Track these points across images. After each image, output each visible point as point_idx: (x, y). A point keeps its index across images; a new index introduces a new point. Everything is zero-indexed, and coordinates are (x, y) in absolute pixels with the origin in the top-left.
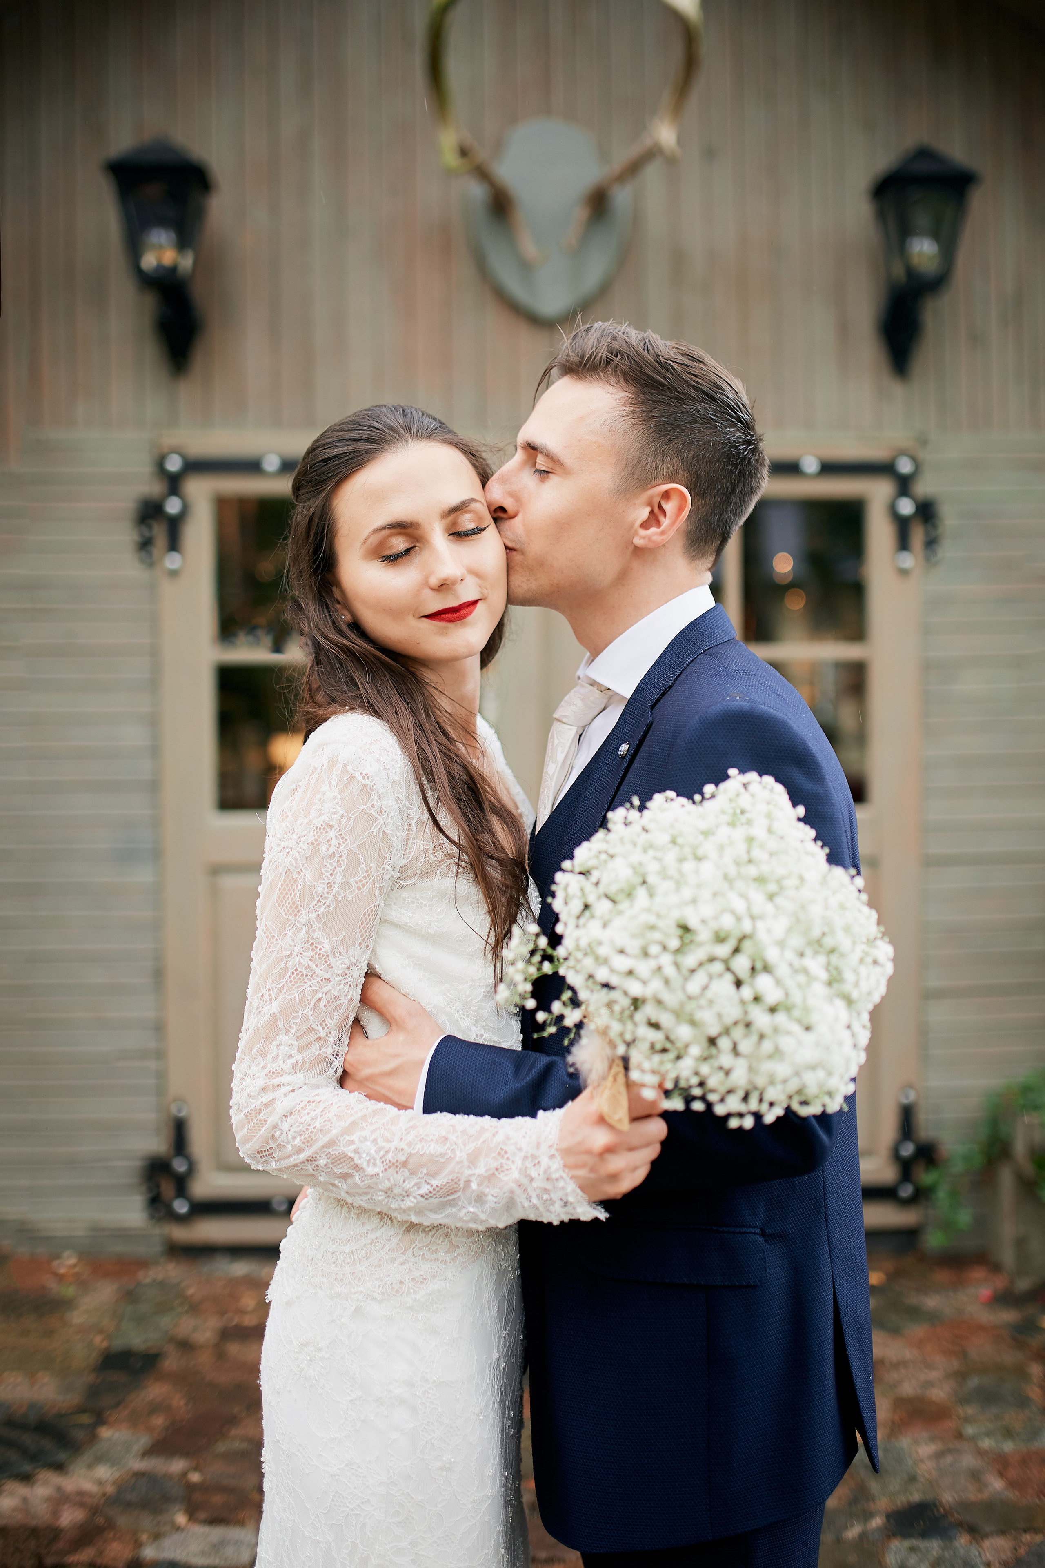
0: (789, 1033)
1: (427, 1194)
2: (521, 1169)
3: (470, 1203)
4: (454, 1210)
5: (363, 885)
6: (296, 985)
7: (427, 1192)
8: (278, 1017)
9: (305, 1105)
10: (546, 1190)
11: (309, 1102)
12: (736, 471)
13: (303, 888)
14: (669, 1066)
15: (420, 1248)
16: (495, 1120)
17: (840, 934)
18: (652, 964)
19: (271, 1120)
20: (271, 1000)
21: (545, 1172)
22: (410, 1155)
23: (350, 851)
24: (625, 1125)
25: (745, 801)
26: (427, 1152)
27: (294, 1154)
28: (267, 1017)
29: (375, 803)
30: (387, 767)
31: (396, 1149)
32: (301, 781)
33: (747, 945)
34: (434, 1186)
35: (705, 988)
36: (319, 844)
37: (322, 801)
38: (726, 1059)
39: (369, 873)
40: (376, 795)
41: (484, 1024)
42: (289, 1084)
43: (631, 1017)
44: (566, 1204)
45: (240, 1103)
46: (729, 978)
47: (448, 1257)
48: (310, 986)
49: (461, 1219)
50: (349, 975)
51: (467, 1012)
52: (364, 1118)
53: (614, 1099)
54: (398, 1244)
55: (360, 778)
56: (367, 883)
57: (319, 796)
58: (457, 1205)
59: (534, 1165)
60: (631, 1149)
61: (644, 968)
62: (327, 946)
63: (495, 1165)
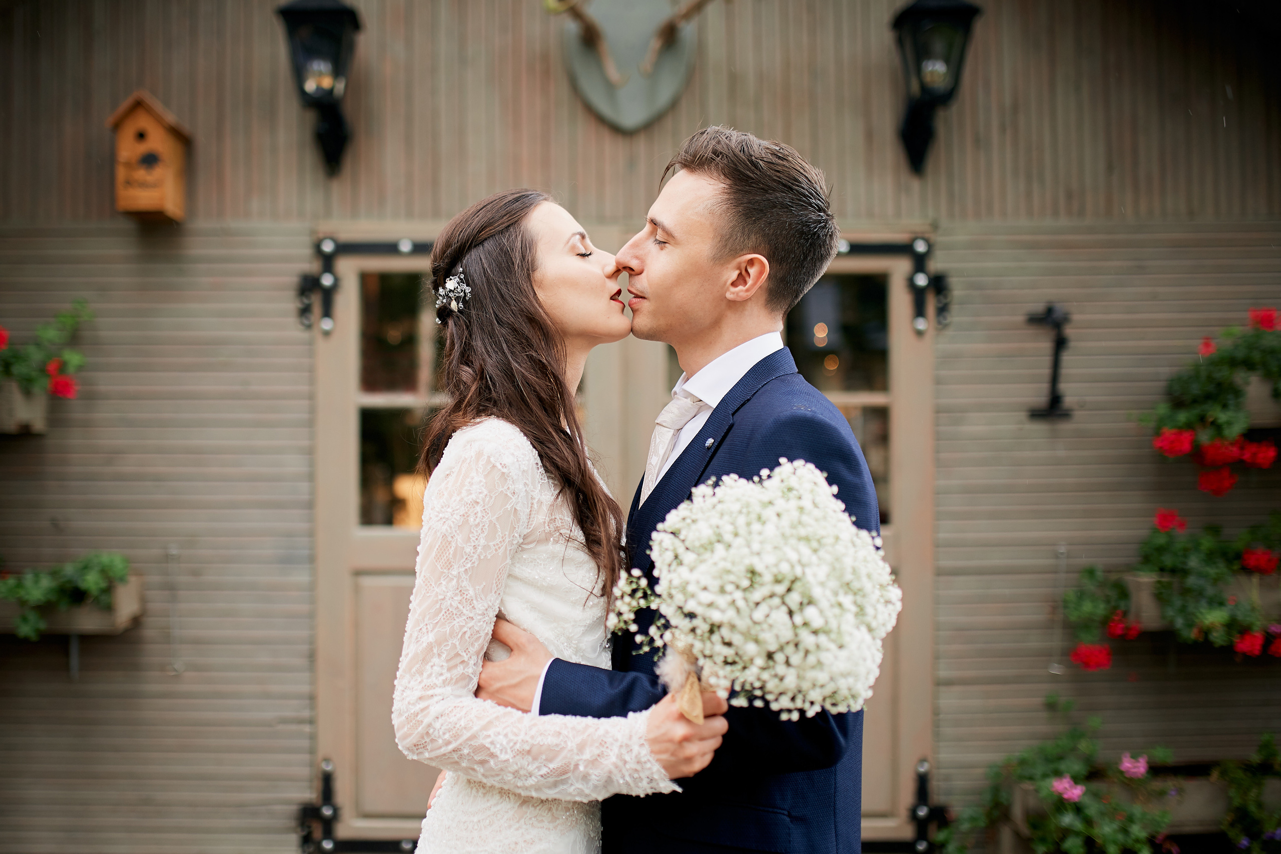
0: (828, 650)
1: (545, 775)
2: (617, 755)
3: (577, 782)
4: (565, 787)
5: (499, 548)
6: (448, 621)
7: (546, 773)
8: (433, 645)
9: (453, 710)
10: (636, 770)
11: (455, 707)
12: (807, 244)
13: (456, 549)
14: (737, 674)
15: (530, 819)
16: (596, 720)
17: (864, 579)
18: (728, 598)
19: (426, 721)
20: (428, 632)
21: (636, 757)
22: (533, 745)
23: (491, 522)
24: (701, 721)
25: (793, 482)
26: (546, 743)
27: (444, 746)
28: (425, 645)
29: (510, 486)
30: (520, 459)
31: (522, 741)
32: (454, 468)
33: (797, 585)
34: (551, 768)
35: (768, 616)
36: (468, 516)
37: (471, 484)
38: (781, 669)
39: (504, 539)
40: (511, 480)
41: (582, 654)
42: (440, 695)
43: (709, 638)
44: (651, 780)
45: (402, 709)
46: (784, 609)
47: (551, 826)
48: (458, 622)
49: (570, 794)
50: (486, 615)
51: (570, 644)
52: (497, 718)
53: (692, 702)
54: (514, 815)
55: (500, 467)
56: (502, 546)
57: (469, 480)
58: (567, 783)
59: (628, 752)
60: (702, 739)
61: (722, 601)
62: (471, 592)
63: (597, 752)
